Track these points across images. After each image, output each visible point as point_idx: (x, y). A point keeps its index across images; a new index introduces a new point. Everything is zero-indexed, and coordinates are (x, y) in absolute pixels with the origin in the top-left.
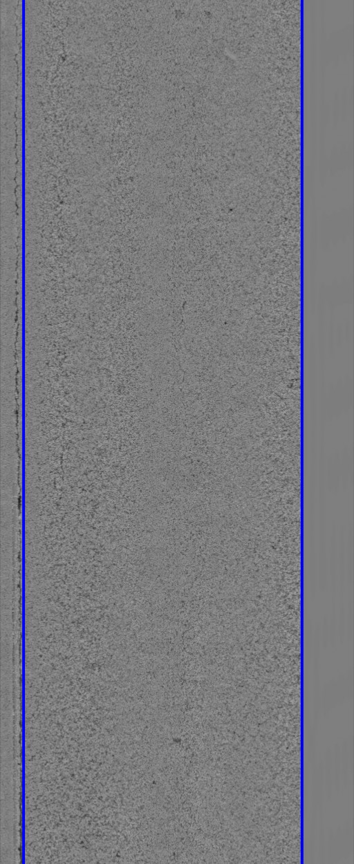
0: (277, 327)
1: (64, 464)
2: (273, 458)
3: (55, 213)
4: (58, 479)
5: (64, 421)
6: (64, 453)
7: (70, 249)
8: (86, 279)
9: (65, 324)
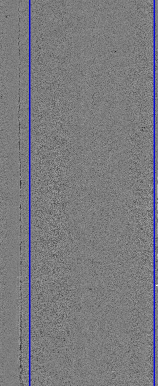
0: (136, 104)
1: (41, 165)
2: (135, 163)
3: (37, 53)
4: (38, 172)
5: (41, 147)
6: (41, 160)
7: (44, 69)
8: (51, 83)
9: (42, 103)
